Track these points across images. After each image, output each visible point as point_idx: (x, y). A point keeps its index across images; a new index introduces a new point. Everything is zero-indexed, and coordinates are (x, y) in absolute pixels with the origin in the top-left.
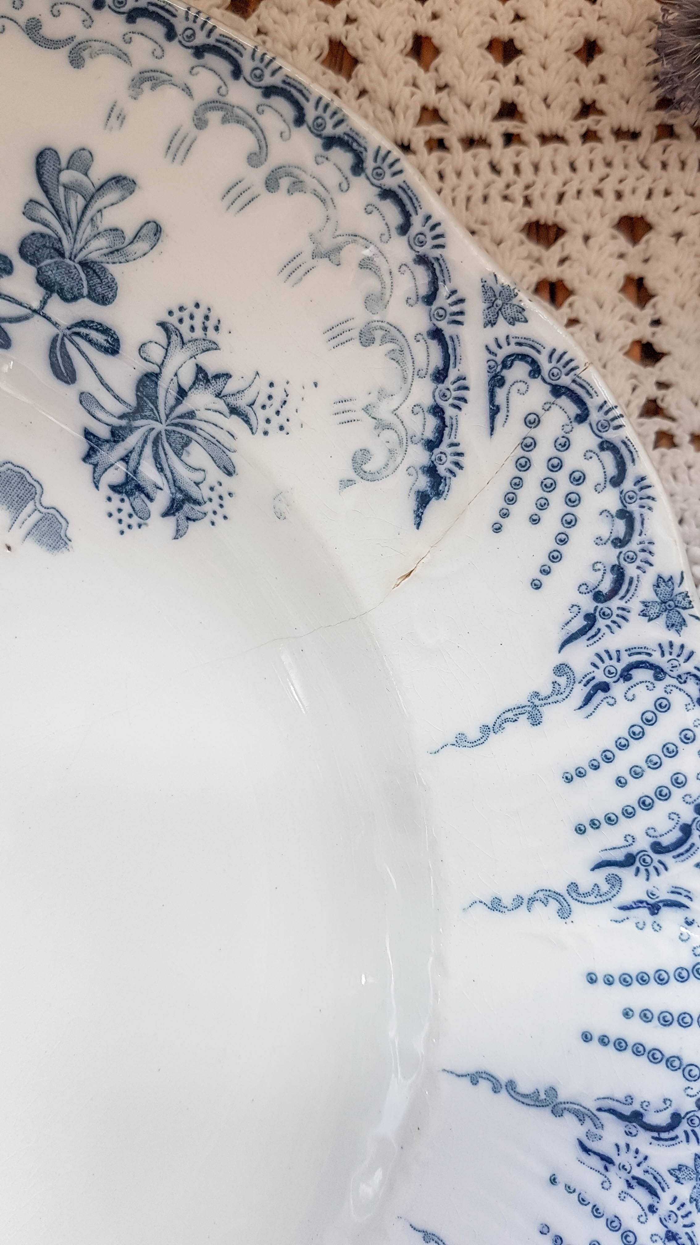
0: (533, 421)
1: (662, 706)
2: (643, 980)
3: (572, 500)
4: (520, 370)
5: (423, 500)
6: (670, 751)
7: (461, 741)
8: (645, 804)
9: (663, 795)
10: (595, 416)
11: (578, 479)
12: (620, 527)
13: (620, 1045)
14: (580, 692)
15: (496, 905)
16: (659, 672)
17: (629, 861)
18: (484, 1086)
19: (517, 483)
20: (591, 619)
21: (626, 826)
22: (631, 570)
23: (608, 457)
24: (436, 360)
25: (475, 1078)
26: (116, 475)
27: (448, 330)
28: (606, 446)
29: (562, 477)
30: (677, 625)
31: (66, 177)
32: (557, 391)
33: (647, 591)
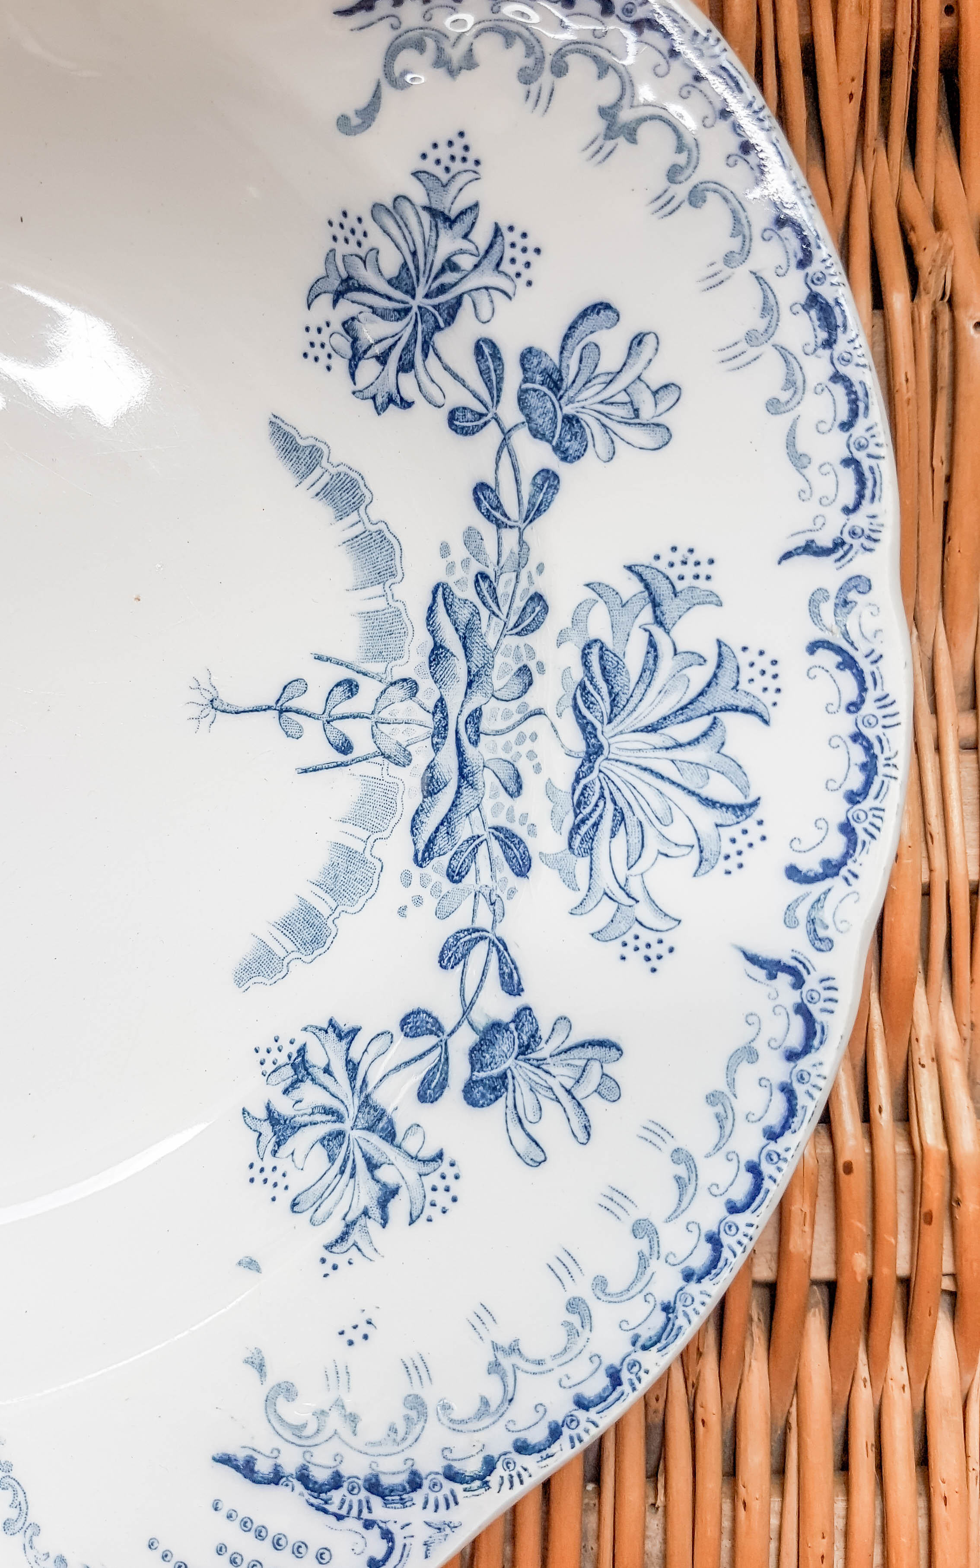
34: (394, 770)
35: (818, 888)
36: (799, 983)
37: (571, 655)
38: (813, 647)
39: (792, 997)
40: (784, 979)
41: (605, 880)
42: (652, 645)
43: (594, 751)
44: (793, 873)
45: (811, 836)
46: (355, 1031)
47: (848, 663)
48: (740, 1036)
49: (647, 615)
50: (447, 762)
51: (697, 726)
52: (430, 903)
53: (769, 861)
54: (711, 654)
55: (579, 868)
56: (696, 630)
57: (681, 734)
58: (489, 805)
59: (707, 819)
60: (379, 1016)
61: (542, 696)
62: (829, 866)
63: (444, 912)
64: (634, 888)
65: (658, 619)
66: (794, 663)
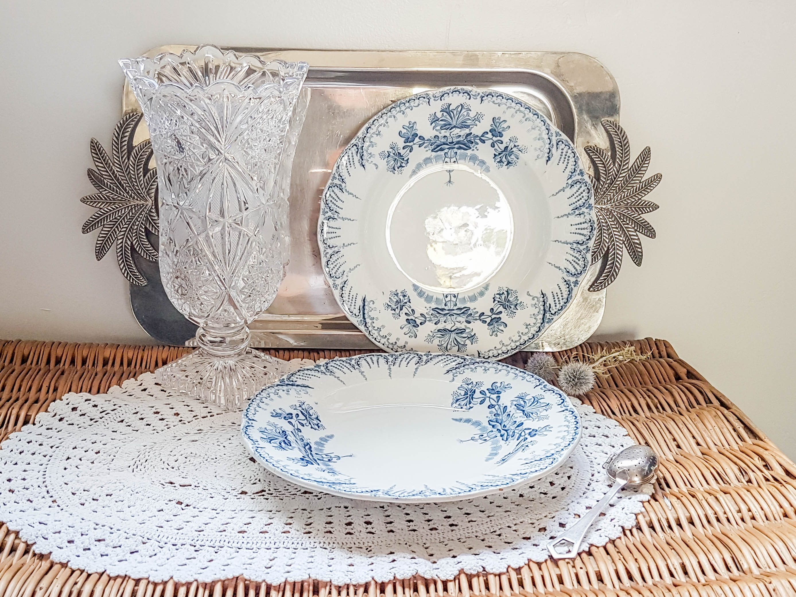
0: (562, 149)
1: (581, 187)
2: (578, 224)
3: (568, 160)
4: (561, 143)
5: (547, 161)
6: (582, 193)
7: (553, 195)
8: (578, 201)
9: (581, 199)
10: (571, 148)
11: (569, 157)
12: (575, 163)
13: (576, 233)
14: (570, 186)
15: (558, 217)
16: (580, 183)
17: (576, 209)
18: (557, 242)
19: (561, 158)
20: (571, 176)
21: (576, 204)
22: (576, 169)
23: (573, 154)
24: (549, 142)
25: (555, 241)
26: (498, 160)
27: (551, 138)
28: (573, 152)
29: (567, 157)
30: (582, 176)
31: (497, 121)
32: (566, 145)
33: (578, 172)
34: (458, 154)
35: (471, 96)
36: (484, 97)
37: (443, 131)
38: (441, 100)
39: (486, 97)
40: (483, 99)
41: (473, 123)
42: (441, 120)
43: (455, 127)
44: (469, 99)
45: (465, 97)
46: (495, 154)
48: (491, 103)
49: (437, 122)
50: (456, 146)
51: (451, 113)
52: (476, 146)
53: (468, 102)
54: (442, 113)
55: (471, 126)
56: (439, 115)
57: (452, 115)
58: (462, 139)
59: (463, 110)
60: (492, 151)
61: (447, 134)
62: (469, 94)
63: (477, 144)
64: (473, 119)
65: (438, 120)
66: (443, 102)
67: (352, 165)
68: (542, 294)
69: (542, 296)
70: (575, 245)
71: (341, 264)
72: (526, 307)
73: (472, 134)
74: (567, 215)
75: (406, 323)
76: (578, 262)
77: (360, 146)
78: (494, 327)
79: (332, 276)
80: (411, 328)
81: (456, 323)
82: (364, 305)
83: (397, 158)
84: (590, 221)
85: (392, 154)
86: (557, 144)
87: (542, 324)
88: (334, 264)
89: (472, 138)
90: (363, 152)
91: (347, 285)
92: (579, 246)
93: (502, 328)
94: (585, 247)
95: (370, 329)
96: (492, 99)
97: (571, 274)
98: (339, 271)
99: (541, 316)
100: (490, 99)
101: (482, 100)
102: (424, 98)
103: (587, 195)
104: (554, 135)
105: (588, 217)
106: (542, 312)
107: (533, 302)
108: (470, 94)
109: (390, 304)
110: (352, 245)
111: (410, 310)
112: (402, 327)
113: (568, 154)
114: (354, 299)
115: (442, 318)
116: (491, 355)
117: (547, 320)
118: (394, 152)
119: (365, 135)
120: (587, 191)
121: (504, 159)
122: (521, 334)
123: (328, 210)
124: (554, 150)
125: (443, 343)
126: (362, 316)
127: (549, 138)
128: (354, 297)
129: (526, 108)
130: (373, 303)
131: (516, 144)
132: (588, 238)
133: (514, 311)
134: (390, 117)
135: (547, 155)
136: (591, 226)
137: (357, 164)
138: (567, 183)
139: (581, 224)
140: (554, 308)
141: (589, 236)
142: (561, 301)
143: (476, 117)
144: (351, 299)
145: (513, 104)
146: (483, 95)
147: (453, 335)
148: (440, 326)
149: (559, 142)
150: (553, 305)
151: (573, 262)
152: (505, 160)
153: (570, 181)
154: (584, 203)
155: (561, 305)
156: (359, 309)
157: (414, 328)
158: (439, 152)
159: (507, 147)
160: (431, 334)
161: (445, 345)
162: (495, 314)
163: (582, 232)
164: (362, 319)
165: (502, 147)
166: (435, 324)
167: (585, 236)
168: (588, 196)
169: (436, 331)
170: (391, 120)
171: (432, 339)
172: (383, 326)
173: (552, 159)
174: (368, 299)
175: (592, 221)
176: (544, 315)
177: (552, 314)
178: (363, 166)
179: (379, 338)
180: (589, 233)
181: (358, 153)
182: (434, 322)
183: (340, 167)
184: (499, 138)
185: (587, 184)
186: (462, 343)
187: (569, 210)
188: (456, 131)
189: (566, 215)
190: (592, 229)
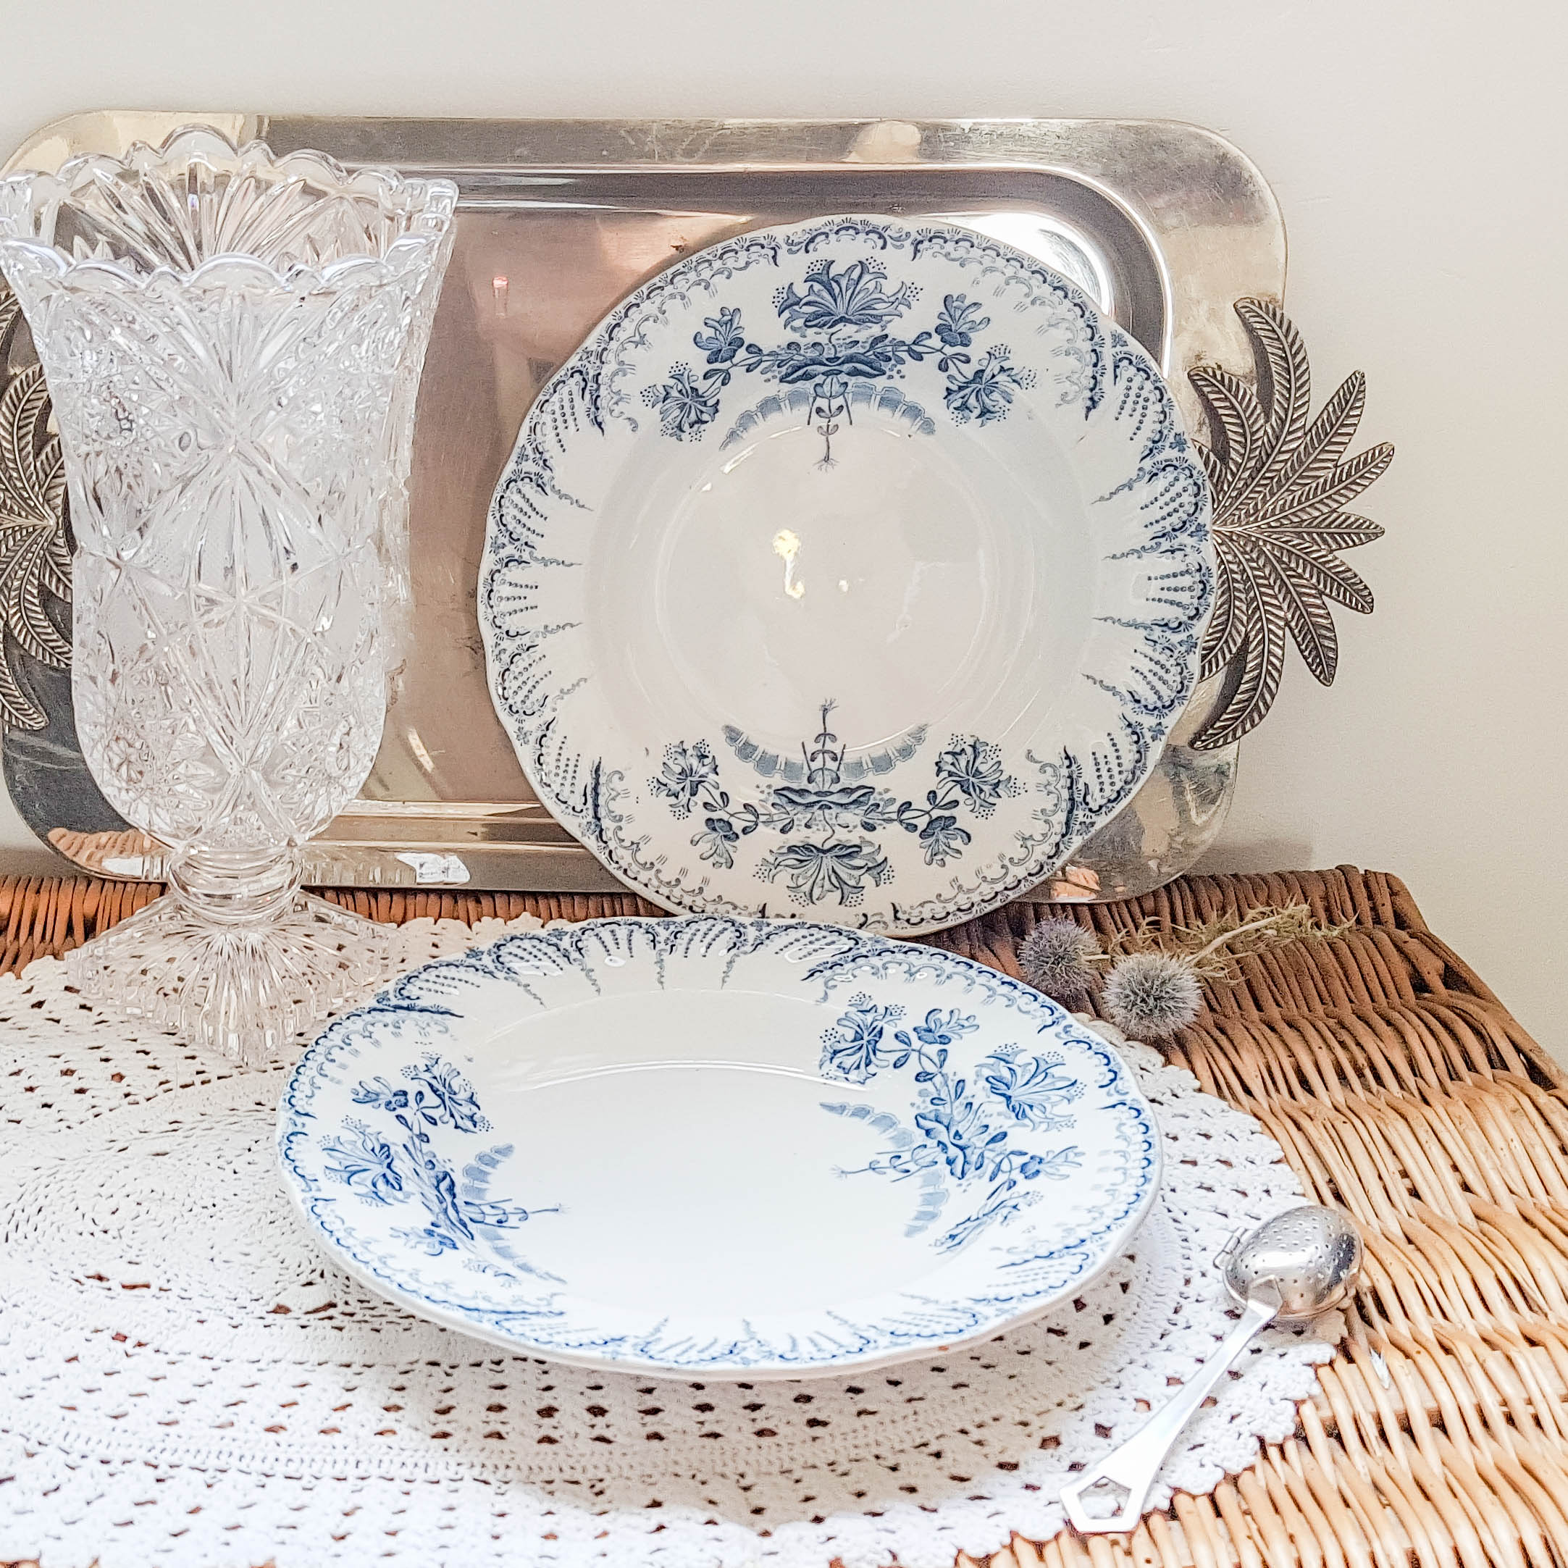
0: (1130, 380)
1: (1177, 479)
2: (1168, 576)
3: (1145, 408)
4: (1126, 362)
5: (1089, 409)
6: (1179, 495)
7: (1102, 499)
8: (1169, 515)
9: (1176, 511)
10: (1152, 378)
11: (1146, 400)
12: (1162, 417)
13: (1160, 600)
14: (1148, 477)
15: (1114, 557)
16: (1176, 468)
17: (1164, 535)
18: (1110, 622)
19: (1125, 402)
20: (1151, 450)
21: (1162, 523)
22: (1165, 432)
23: (1157, 392)
24: (1094, 360)
25: (1105, 620)
26: (958, 404)
27: (1098, 349)
28: (1157, 388)
29: (1140, 400)
30: (1182, 450)
31: (955, 304)
32: (1139, 370)
33: (1171, 439)
34: (850, 388)
35: (888, 240)
36: (921, 242)
37: (810, 332)
38: (807, 251)
39: (926, 244)
40: (920, 247)
41: (891, 309)
42: (806, 304)
43: (842, 319)
44: (883, 248)
45: (870, 243)
46: (948, 389)
47: (812, 240)
48: (941, 259)
49: (796, 308)
50: (846, 367)
51: (834, 285)
52: (899, 367)
53: (880, 255)
54: (809, 284)
55: (885, 318)
56: (801, 290)
57: (837, 290)
58: (862, 351)
59: (866, 277)
60: (942, 381)
61: (823, 339)
62: (881, 237)
63: (902, 361)
64: (892, 299)
65: (797, 303)
66: (812, 256)
67: (571, 422)
68: (1068, 757)
69: (1067, 763)
70: (1157, 632)
71: (537, 678)
72: (1022, 791)
73: (890, 338)
74: (1140, 552)
75: (706, 829)
76: (1166, 677)
77: (592, 373)
78: (937, 840)
79: (514, 709)
80: (719, 841)
81: (837, 828)
82: (597, 784)
83: (687, 400)
84: (1199, 570)
85: (674, 393)
86: (1116, 367)
87: (1063, 836)
88: (521, 679)
89: (890, 349)
90: (597, 390)
91: (554, 732)
92: (1168, 634)
93: (957, 843)
94: (1183, 636)
95: (612, 845)
96: (942, 248)
97: (1146, 707)
98: (533, 697)
99: (1062, 816)
100: (937, 248)
101: (916, 251)
102: (763, 247)
103: (1193, 500)
104: (1109, 341)
105: (1193, 559)
106: (1065, 805)
107: (1043, 778)
108: (886, 235)
109: (664, 780)
110: (568, 628)
111: (717, 794)
112: (696, 839)
113: (1144, 394)
114: (571, 769)
115: (799, 816)
116: (927, 915)
117: (1077, 827)
118: (680, 387)
119: (603, 346)
120: (1193, 490)
121: (972, 401)
122: (1007, 862)
123: (506, 541)
124: (1106, 381)
125: (801, 881)
126: (591, 812)
127: (1094, 351)
128: (572, 763)
129: (1033, 272)
130: (621, 779)
131: (1006, 365)
132: (1194, 612)
133: (991, 800)
134: (672, 296)
135: (1089, 394)
136: (1201, 582)
137: (584, 421)
138: (1140, 469)
139: (1175, 575)
140: (1097, 794)
141: (1197, 609)
142: (1117, 778)
143: (900, 295)
144: (563, 768)
145: (1000, 262)
146: (920, 238)
147: (829, 861)
148: (795, 837)
149: (1120, 360)
150: (1095, 788)
151: (1150, 676)
152: (976, 404)
153: (1147, 464)
154: (1184, 523)
155: (1117, 788)
156: (585, 795)
157: (727, 843)
158: (799, 384)
159: (983, 371)
160: (771, 859)
161: (806, 888)
162: (941, 808)
163: (1178, 596)
164: (590, 818)
165: (969, 371)
166: (783, 831)
167: (1185, 607)
168: (1196, 504)
169: (785, 850)
170: (674, 306)
171: (773, 872)
172: (646, 839)
173: (1101, 406)
174: (606, 769)
175: (1204, 570)
176: (1070, 812)
177: (1090, 810)
178: (600, 425)
179: (635, 868)
180: (1195, 601)
181: (587, 392)
182: (780, 825)
183: (538, 427)
184: (959, 349)
185: (1195, 473)
186: (852, 883)
187: (1144, 538)
188: (847, 330)
189: (1137, 551)
190: (1204, 590)
